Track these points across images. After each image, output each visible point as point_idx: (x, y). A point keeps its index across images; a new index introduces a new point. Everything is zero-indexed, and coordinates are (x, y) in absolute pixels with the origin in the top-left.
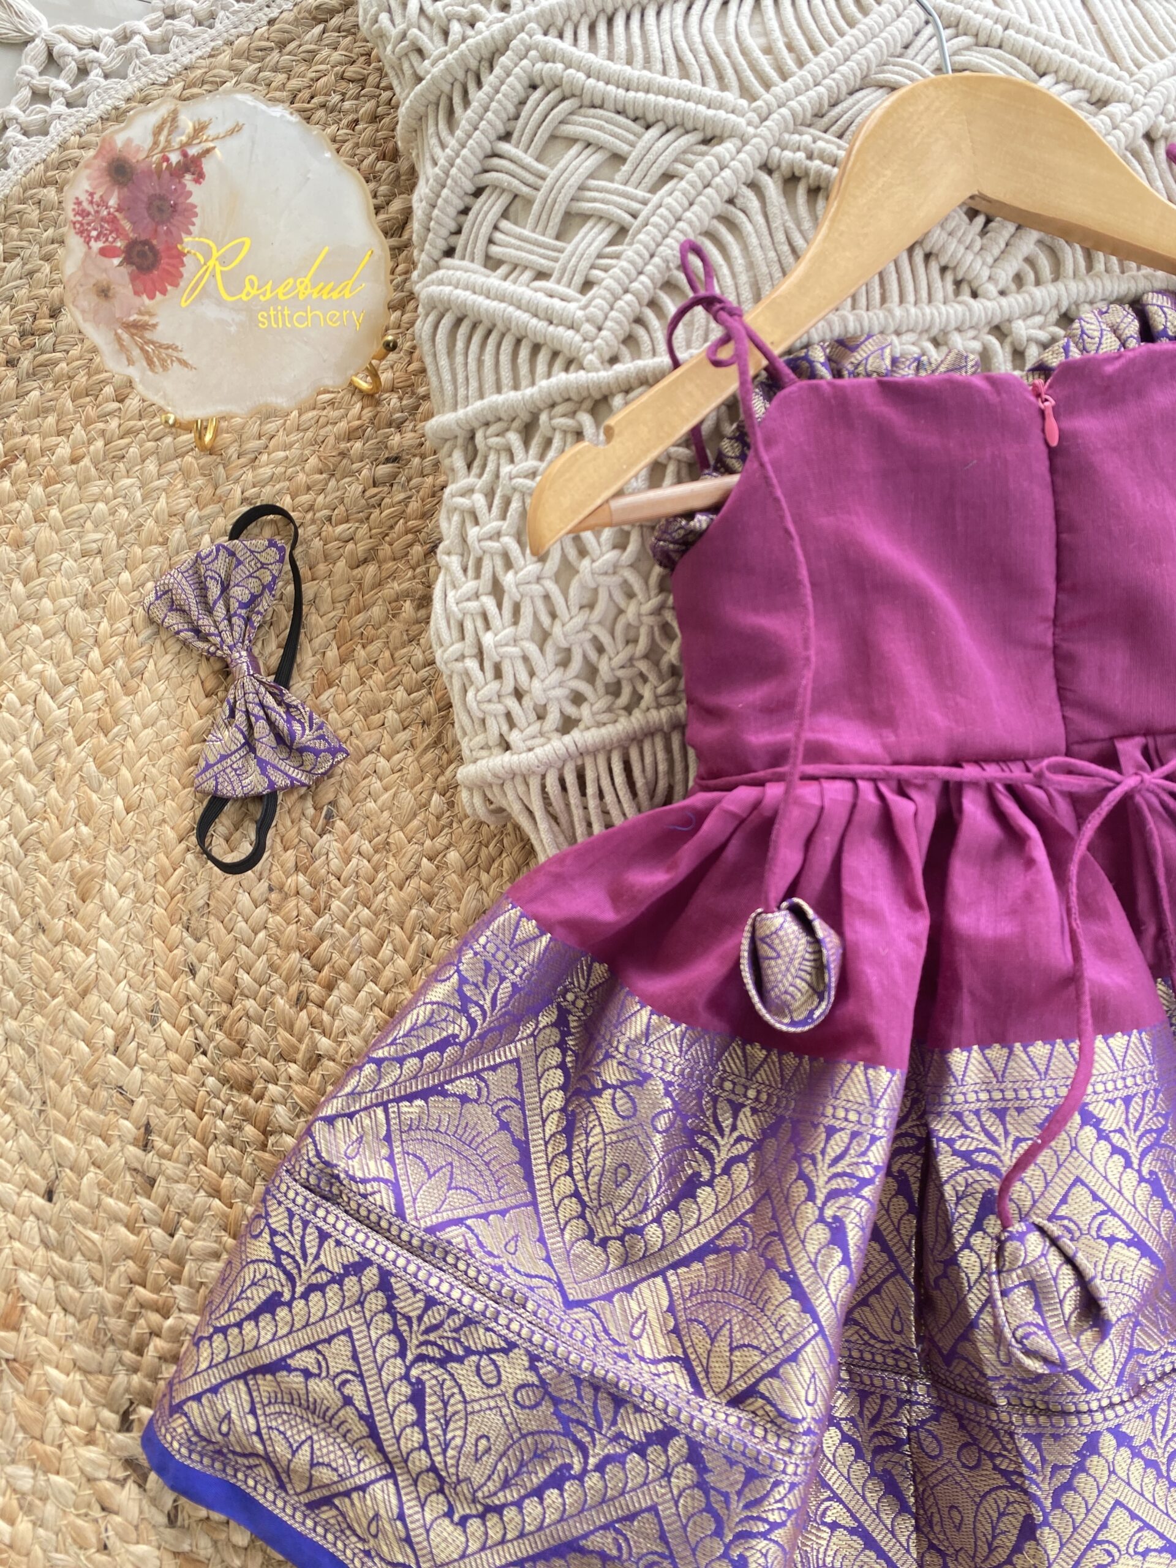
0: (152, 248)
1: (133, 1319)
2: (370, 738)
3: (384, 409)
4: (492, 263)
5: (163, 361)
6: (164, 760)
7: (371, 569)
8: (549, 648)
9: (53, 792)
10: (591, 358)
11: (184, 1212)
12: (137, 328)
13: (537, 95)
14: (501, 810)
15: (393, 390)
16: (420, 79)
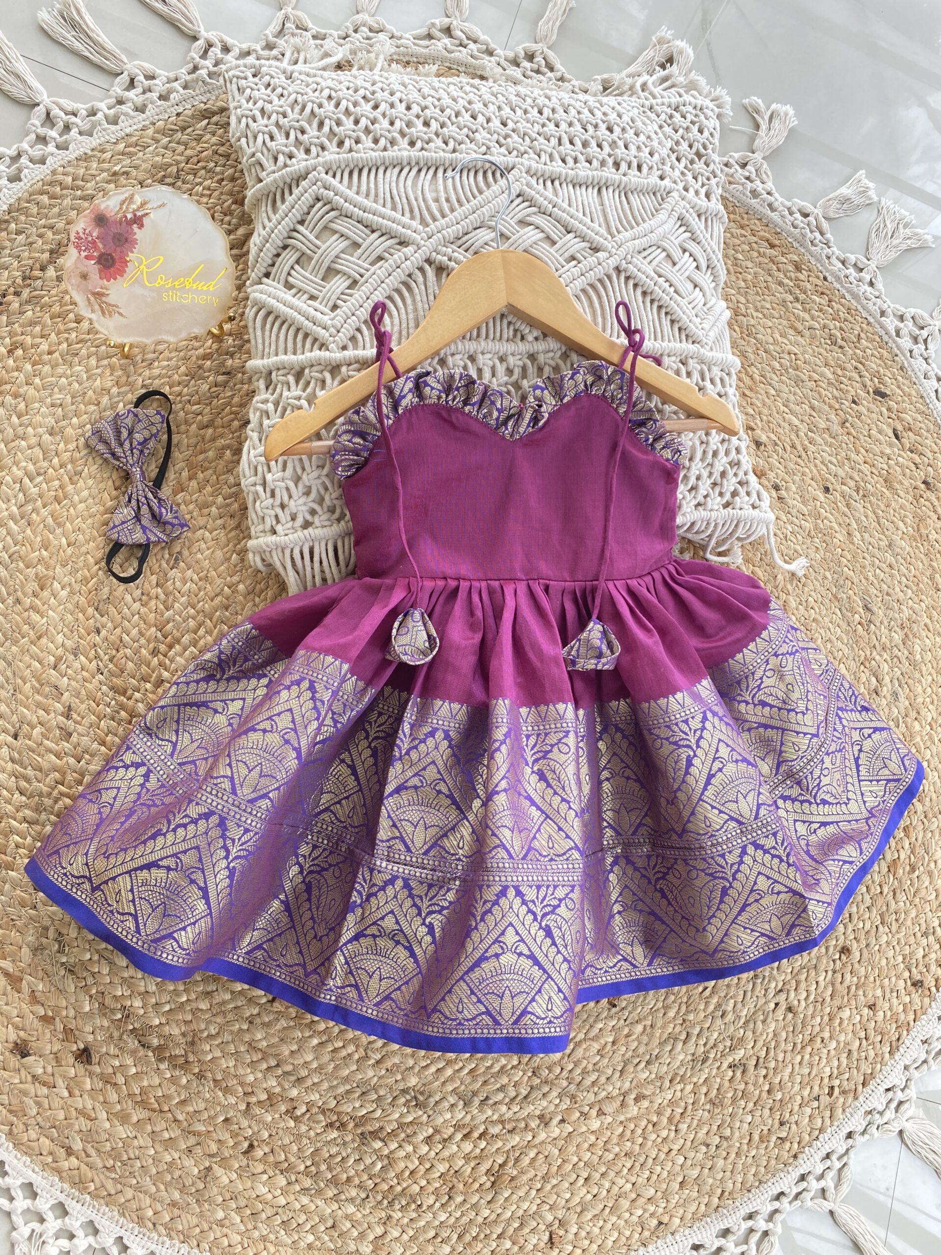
0: (112, 257)
1: (56, 801)
2: (202, 521)
3: (224, 345)
4: (289, 286)
5: (110, 313)
6: (90, 521)
7: (210, 431)
8: (300, 485)
9: (28, 531)
10: (332, 346)
11: (86, 751)
12: (99, 295)
13: (319, 205)
14: (270, 565)
15: (230, 335)
16: (261, 181)
